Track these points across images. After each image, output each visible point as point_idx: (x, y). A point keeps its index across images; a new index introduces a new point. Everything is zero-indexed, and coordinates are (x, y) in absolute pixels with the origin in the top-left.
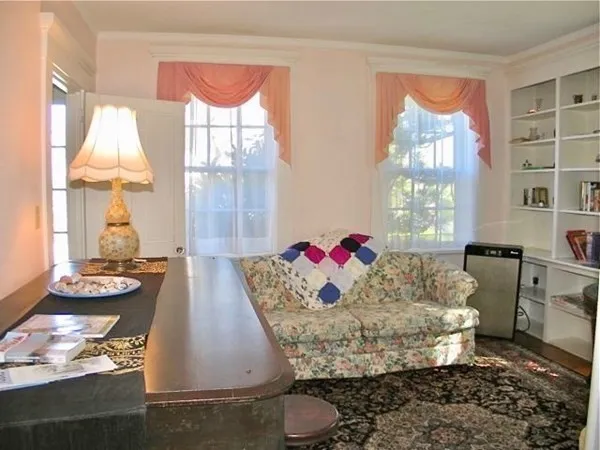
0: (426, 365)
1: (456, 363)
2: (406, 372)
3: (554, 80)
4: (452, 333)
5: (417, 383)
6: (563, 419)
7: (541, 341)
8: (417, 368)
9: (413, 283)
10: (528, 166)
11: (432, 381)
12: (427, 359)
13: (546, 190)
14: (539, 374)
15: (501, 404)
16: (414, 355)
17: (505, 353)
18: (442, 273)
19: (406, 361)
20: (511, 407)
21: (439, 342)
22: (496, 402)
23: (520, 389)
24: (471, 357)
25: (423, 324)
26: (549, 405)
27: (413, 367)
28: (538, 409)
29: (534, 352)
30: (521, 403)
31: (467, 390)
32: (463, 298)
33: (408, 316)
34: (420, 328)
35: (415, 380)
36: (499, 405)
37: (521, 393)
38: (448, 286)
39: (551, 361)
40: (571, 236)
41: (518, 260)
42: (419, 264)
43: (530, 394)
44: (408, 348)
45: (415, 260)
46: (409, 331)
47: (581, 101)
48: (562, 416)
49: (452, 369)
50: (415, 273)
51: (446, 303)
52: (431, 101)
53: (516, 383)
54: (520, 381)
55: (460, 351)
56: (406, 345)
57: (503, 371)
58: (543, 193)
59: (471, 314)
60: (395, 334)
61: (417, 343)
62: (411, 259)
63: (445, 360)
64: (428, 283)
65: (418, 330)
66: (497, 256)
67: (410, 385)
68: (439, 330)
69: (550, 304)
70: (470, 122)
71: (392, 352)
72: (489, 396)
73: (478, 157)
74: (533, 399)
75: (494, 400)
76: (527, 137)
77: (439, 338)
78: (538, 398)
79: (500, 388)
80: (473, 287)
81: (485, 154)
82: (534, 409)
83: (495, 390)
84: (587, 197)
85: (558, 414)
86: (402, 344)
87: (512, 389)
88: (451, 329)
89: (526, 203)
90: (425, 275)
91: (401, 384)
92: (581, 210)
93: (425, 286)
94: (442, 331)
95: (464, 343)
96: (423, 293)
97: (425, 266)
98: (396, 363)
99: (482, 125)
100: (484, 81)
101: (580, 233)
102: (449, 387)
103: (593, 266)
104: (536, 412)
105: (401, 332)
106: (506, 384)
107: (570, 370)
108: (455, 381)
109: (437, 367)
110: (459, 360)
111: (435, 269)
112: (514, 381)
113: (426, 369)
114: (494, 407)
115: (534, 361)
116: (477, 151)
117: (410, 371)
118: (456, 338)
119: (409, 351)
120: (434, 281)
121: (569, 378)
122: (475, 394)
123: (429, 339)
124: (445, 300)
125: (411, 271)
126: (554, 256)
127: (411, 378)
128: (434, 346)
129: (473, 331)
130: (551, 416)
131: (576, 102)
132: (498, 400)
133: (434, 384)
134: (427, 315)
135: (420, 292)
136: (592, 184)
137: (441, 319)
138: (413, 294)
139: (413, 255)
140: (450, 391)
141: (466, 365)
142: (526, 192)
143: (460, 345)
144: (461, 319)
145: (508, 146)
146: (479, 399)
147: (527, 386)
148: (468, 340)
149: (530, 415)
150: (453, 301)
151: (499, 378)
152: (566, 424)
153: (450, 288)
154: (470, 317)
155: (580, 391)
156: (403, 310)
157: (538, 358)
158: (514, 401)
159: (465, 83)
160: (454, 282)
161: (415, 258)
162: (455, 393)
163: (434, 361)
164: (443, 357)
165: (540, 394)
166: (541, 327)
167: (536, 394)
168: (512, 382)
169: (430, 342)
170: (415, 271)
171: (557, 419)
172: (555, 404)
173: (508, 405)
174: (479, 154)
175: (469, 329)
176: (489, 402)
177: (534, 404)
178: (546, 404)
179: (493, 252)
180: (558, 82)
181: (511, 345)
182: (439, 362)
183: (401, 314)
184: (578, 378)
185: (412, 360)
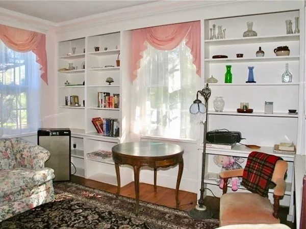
0: (27, 209)
1: (44, 203)
2: (14, 217)
3: (84, 38)
4: (40, 185)
5: (26, 222)
6: (115, 221)
7: (84, 178)
8: (22, 212)
9: (8, 158)
10: (67, 84)
11: (34, 218)
12: (27, 205)
13: (77, 97)
14: (92, 198)
15: (80, 222)
16: (19, 204)
17: (68, 189)
18: (27, 149)
19: (14, 210)
20: (85, 222)
21: (33, 193)
22: (76, 222)
23: (86, 209)
24: (52, 197)
25: (22, 184)
26: (104, 215)
27: (19, 212)
28: (100, 219)
29: (83, 185)
30: (90, 218)
31: (57, 219)
32: (42, 163)
33: (11, 181)
34: (21, 187)
35: (22, 220)
36: (79, 223)
37: (87, 212)
38: (32, 157)
39: (94, 189)
40: (94, 121)
41: (69, 137)
42: (11, 145)
43: (92, 211)
44: (14, 201)
45: (8, 143)
46: (14, 190)
47: (98, 50)
48: (114, 219)
49: (43, 207)
50: (9, 151)
51: (32, 167)
52: (14, 44)
53: (82, 206)
54: (83, 204)
55: (45, 195)
56: (13, 200)
57: (72, 201)
58: (76, 99)
59: (50, 172)
60: (5, 194)
61: (20, 197)
62: (5, 142)
63: (38, 203)
64: (18, 156)
65: (20, 188)
66: (56, 135)
67: (20, 225)
68: (32, 185)
69: (87, 158)
70: (36, 58)
71: (4, 207)
72: (71, 219)
73: (41, 79)
74: (95, 214)
75: (75, 220)
76: (68, 68)
77: (33, 190)
78: (97, 212)
79: (75, 212)
80: (48, 155)
81: (44, 77)
82: (98, 220)
83: (73, 214)
84: (102, 100)
85: (111, 219)
86: (10, 200)
87: (81, 211)
88: (40, 183)
89: (67, 104)
90: (15, 151)
91: (15, 226)
92: (99, 107)
93: (16, 159)
94: (35, 186)
95: (48, 190)
96: (15, 163)
97: (15, 146)
98: (8, 213)
99: (43, 60)
100: (45, 35)
101: (98, 119)
102: (46, 219)
103: (107, 136)
104: (100, 222)
105: (9, 192)
106: (77, 209)
107: (105, 192)
108: (48, 214)
109: (35, 208)
110: (46, 201)
111: (22, 147)
112: (81, 206)
113: (27, 211)
114: (77, 225)
115: (86, 191)
116: (40, 75)
117: (18, 215)
118: (43, 188)
119: (15, 203)
120: (22, 155)
121: (107, 197)
122: (62, 220)
123: (27, 193)
124: (32, 166)
125: (6, 150)
126: (86, 133)
127: (19, 220)
128: (30, 196)
129: (51, 181)
130: (108, 221)
131: (96, 51)
132: (77, 220)
133: (36, 220)
134: (24, 178)
135: (13, 163)
136: (104, 93)
137: (33, 179)
138: (10, 165)
139: (6, 140)
140: (47, 222)
141: (50, 202)
142: (66, 98)
143: (45, 192)
144: (45, 176)
145: (56, 73)
146: (66, 222)
147: (88, 207)
148: (49, 188)
149: (97, 224)
150: (37, 166)
151: (72, 206)
152: (117, 223)
153: (34, 158)
154: (49, 174)
155: (115, 202)
156: (7, 177)
157: (87, 188)
158: (86, 218)
159: (34, 34)
160: (36, 154)
161: (7, 141)
162: (51, 222)
163: (31, 205)
164: (36, 201)
165: (97, 210)
166: (83, 171)
167: (95, 210)
168: (79, 206)
169: (28, 194)
170: (9, 150)
171: (112, 222)
172: (107, 213)
173: (83, 221)
174: (41, 77)
175: (49, 181)
176: (73, 223)
177: (97, 217)
178: (102, 215)
179: (54, 133)
180: (86, 39)
181: (70, 184)
182: (35, 205)
183: (6, 180)
184: (110, 195)
185: (18, 208)
